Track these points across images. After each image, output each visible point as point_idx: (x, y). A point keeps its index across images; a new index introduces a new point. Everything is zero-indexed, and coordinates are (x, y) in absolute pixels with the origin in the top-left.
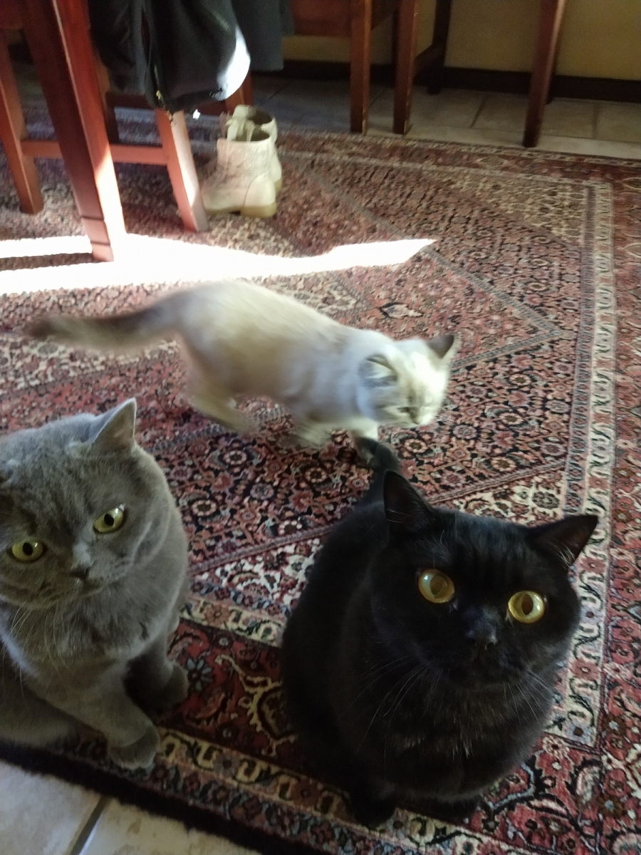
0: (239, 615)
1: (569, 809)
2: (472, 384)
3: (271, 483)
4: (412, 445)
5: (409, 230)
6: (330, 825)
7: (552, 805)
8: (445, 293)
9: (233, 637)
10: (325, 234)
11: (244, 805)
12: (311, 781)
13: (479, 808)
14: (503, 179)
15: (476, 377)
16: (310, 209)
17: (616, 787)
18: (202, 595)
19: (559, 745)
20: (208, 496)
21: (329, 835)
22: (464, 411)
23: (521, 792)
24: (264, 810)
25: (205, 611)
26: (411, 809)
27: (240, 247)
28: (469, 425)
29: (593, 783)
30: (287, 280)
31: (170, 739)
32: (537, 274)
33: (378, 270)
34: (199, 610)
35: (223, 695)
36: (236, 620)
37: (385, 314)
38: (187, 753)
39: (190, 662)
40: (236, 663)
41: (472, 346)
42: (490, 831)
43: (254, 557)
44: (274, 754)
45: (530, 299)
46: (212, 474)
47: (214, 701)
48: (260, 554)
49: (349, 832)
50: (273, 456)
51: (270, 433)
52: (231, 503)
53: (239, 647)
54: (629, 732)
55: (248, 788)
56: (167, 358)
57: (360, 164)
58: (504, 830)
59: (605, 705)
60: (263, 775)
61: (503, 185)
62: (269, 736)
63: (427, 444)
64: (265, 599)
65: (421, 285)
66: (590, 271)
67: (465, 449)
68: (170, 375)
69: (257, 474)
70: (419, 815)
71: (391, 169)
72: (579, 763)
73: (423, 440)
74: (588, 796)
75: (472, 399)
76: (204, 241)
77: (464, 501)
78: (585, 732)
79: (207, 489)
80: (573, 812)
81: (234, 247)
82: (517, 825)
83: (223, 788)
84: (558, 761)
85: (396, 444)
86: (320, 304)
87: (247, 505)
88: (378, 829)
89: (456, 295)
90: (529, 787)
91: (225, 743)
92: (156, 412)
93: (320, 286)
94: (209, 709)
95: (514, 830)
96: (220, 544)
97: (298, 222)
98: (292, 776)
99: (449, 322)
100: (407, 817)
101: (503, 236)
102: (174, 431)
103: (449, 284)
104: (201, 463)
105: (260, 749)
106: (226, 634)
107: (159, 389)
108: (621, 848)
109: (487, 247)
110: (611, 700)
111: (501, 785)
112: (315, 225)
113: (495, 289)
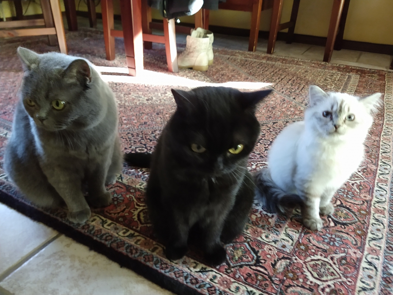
0: (142, 184)
1: (269, 272)
2: (274, 128)
5: (262, 80)
6: (153, 256)
7: (262, 270)
8: (272, 100)
9: (137, 190)
10: (226, 78)
11: (117, 243)
12: (151, 240)
13: (224, 264)
14: (311, 70)
15: (277, 126)
16: (222, 70)
17: (296, 269)
18: (129, 176)
19: (273, 249)
20: (144, 147)
21: (151, 259)
22: (267, 136)
23: (247, 262)
24: (126, 246)
25: (129, 181)
26: (192, 258)
27: (189, 78)
28: (268, 140)
29: (285, 266)
31: (96, 217)
34: (126, 180)
35: (125, 207)
36: (140, 185)
38: (101, 223)
39: (115, 194)
40: (135, 198)
41: (278, 116)
42: (227, 273)
44: (139, 229)
46: (149, 141)
47: (120, 208)
49: (161, 260)
53: (138, 193)
54: (309, 251)
55: (122, 238)
56: (145, 105)
57: (249, 60)
58: (235, 274)
59: (301, 239)
60: (131, 235)
61: (309, 71)
62: (139, 223)
67: (263, 147)
68: (144, 110)
70: (196, 261)
71: (262, 63)
72: (281, 257)
74: (281, 270)
75: (272, 132)
76: (175, 75)
77: (256, 163)
78: (287, 247)
79: (145, 145)
80: (271, 274)
81: (186, 78)
82: (242, 274)
83: (111, 236)
84: (270, 255)
88: (175, 262)
90: (252, 261)
91: (119, 222)
92: (134, 120)
94: (117, 210)
95: (239, 275)
97: (216, 73)
98: (144, 238)
99: (270, 108)
100: (190, 261)
101: (305, 86)
102: (138, 126)
103: (275, 97)
104: (145, 137)
105: (133, 226)
106: (135, 189)
107: (138, 114)
108: (291, 291)
109: (296, 88)
110: (304, 239)
111: (239, 258)
112: (222, 75)
113: (295, 101)
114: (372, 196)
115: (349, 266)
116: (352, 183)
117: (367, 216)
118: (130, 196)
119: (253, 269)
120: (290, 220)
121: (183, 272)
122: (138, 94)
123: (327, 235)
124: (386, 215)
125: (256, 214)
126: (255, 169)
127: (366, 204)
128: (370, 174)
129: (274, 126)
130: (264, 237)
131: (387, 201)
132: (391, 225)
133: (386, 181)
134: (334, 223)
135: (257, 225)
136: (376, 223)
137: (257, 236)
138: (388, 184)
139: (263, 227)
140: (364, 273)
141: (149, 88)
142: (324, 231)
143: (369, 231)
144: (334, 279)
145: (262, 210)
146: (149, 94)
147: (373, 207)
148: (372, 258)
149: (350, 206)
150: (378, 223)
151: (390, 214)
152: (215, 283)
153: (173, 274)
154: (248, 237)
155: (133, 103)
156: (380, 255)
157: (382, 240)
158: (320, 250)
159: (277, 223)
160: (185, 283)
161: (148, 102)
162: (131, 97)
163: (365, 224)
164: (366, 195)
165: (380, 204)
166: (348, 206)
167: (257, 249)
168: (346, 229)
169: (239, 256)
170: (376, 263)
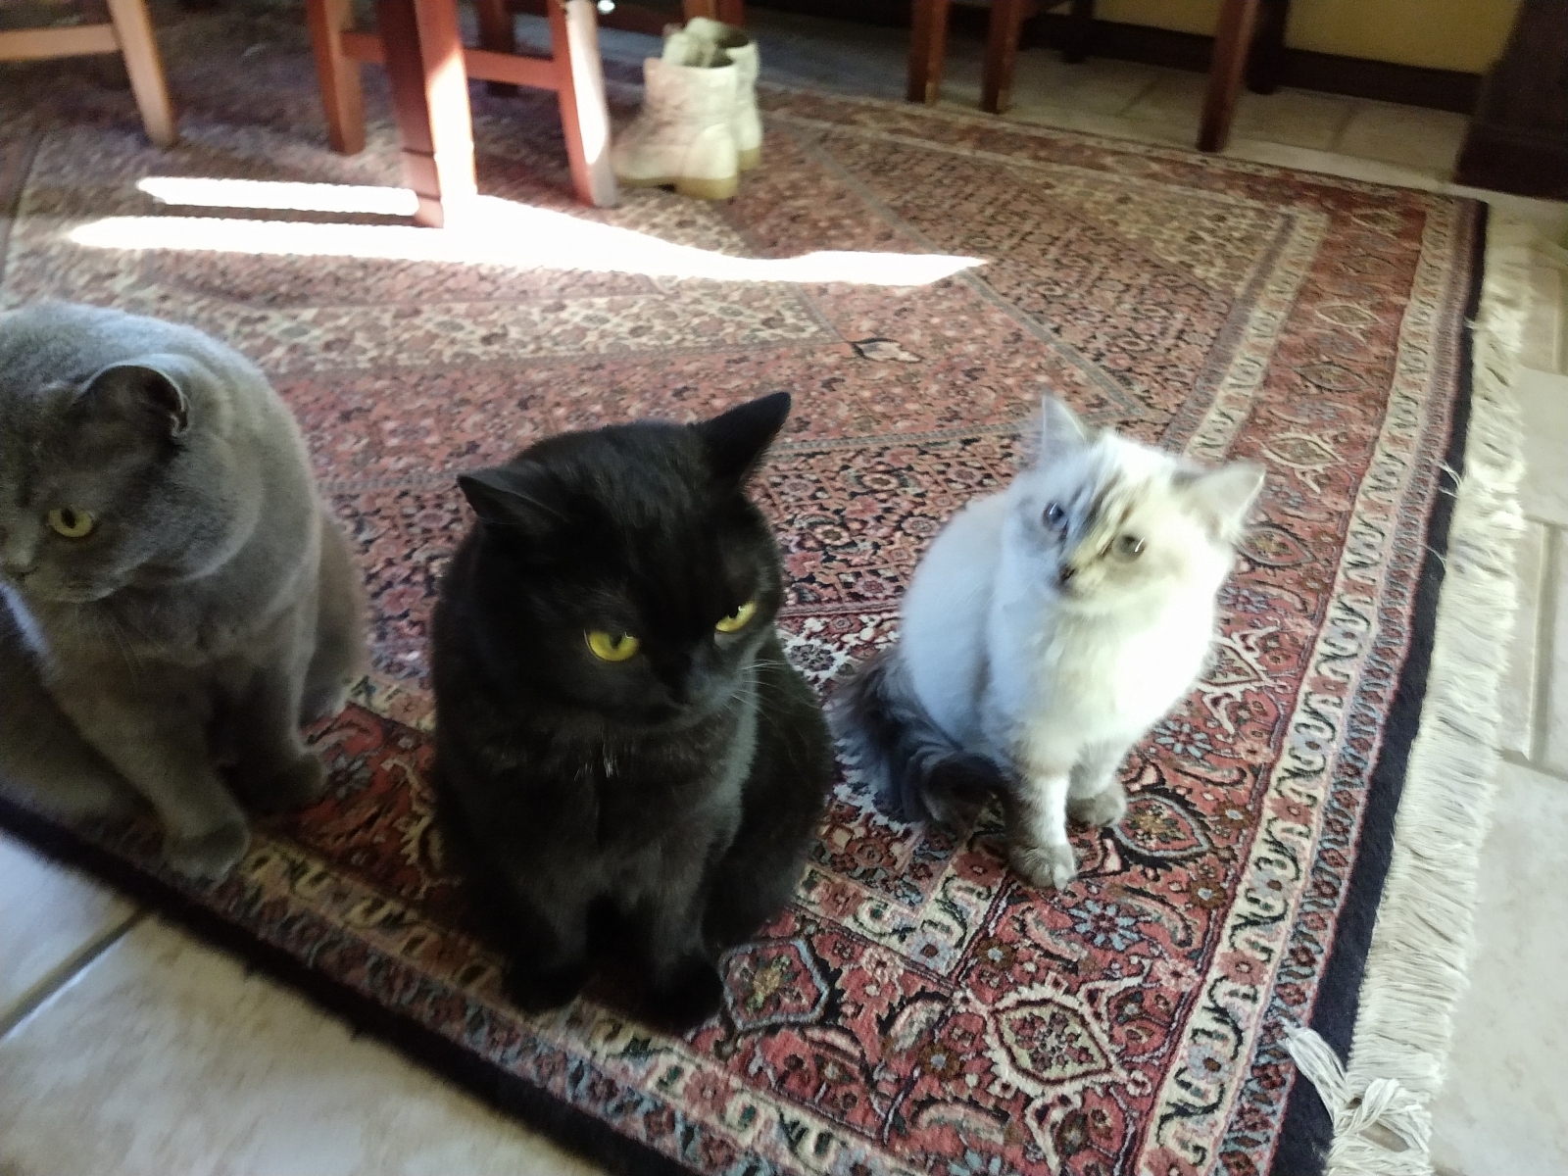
1: (867, 1052)
2: (963, 464)
4: (826, 534)
6: (464, 1002)
7: (842, 1042)
8: (970, 336)
9: (423, 739)
10: (805, 234)
11: (340, 952)
12: (463, 941)
13: (715, 1022)
14: (1141, 192)
15: (974, 455)
16: (794, 197)
17: (962, 1037)
18: (397, 679)
19: (889, 963)
21: (456, 1013)
22: (933, 500)
23: (795, 1014)
24: (370, 963)
25: (394, 700)
26: (605, 1005)
27: (662, 236)
28: (933, 518)
29: (924, 1026)
30: (719, 286)
31: (267, 851)
32: (1140, 327)
33: (873, 290)
34: (385, 697)
37: (860, 352)
38: (284, 873)
39: (342, 759)
40: (414, 772)
41: (985, 412)
42: (721, 1059)
45: (1113, 361)
47: (357, 815)
49: (489, 1015)
54: (1017, 968)
55: (355, 932)
56: (475, 366)
57: (905, 145)
58: (747, 1058)
59: (993, 924)
60: (391, 920)
61: (1136, 198)
62: (423, 872)
63: (851, 536)
65: (935, 321)
66: (1237, 333)
67: (911, 550)
68: (471, 388)
70: (615, 1016)
71: (955, 158)
72: (913, 994)
73: (848, 529)
74: (908, 1042)
75: (951, 485)
76: (603, 220)
77: (877, 618)
78: (941, 953)
80: (870, 1058)
81: (647, 233)
82: (770, 1058)
83: (319, 924)
84: (877, 984)
85: (801, 529)
86: (757, 326)
89: (988, 341)
90: (813, 1010)
91: (350, 870)
92: (429, 432)
93: (767, 302)
94: (345, 823)
95: (762, 1063)
97: (768, 211)
98: (434, 930)
99: (961, 376)
100: (595, 1014)
101: (1105, 268)
102: (442, 463)
103: (984, 323)
105: (401, 887)
106: (414, 735)
107: (445, 403)
108: (931, 1122)
109: (1071, 281)
110: (1004, 919)
111: (767, 999)
112: (793, 219)
113: (1059, 340)
114: (1279, 750)
115: (1145, 1023)
116: (1211, 696)
117: (1245, 832)
118: (395, 766)
119: (812, 1042)
120: (964, 846)
121: (566, 1060)
122: (448, 311)
123: (1090, 904)
124: (1313, 827)
125: (852, 825)
126: (871, 643)
127: (1248, 781)
128: (1287, 657)
129: (966, 457)
130: (865, 916)
131: (1328, 769)
132: (1322, 864)
133: (1339, 688)
134: (1121, 857)
135: (844, 869)
136: (1272, 856)
137: (843, 914)
138: (1344, 699)
139: (867, 877)
140: (1195, 1049)
141: (494, 282)
142: (1079, 888)
143: (1241, 889)
144: (1085, 1074)
145: (872, 809)
146: (491, 313)
147: (1272, 793)
148: (1233, 994)
149: (1190, 791)
150: (1280, 857)
151: (1328, 823)
152: (675, 1096)
153: (530, 1064)
154: (808, 916)
155: (427, 357)
156: (1260, 981)
157: (1281, 923)
158: (1056, 964)
159: (920, 861)
160: (571, 1099)
161: (490, 348)
162: (419, 328)
163: (1232, 862)
164: (1256, 747)
165: (1300, 780)
166: (1181, 792)
167: (833, 965)
168: (1159, 884)
169: (769, 991)
170: (1240, 1013)
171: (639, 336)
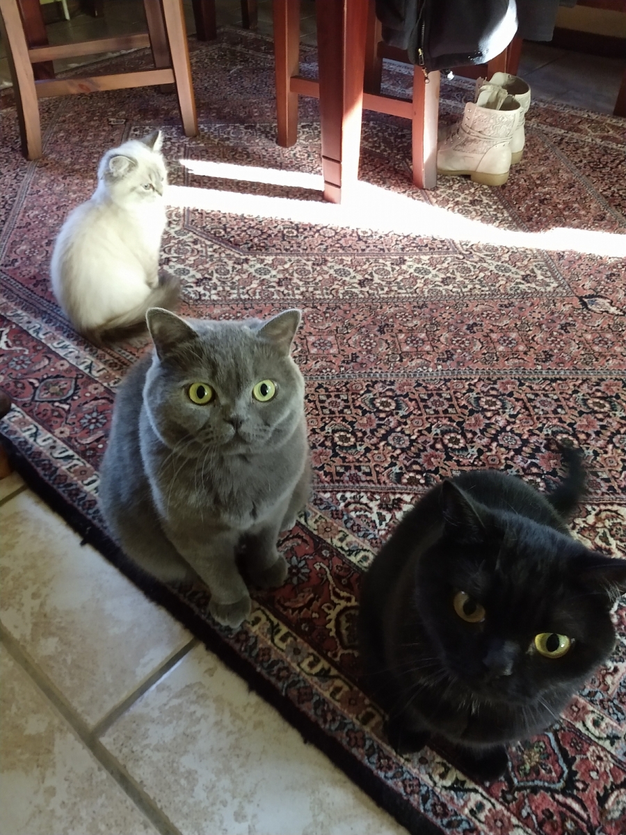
0: (345, 536)
1: (591, 816)
3: (409, 436)
6: (364, 736)
7: (576, 806)
9: (335, 552)
10: (549, 213)
11: (299, 689)
12: (361, 694)
13: (502, 778)
16: (542, 185)
18: (320, 510)
19: (604, 759)
20: (351, 430)
21: (360, 743)
23: (548, 782)
24: (314, 700)
25: (319, 523)
26: (439, 753)
30: (494, 249)
31: (259, 614)
34: (314, 520)
35: (312, 595)
36: (341, 540)
37: (585, 304)
38: (268, 630)
39: (294, 558)
40: (331, 574)
42: (505, 802)
43: (373, 493)
44: (338, 659)
46: (360, 412)
47: (303, 597)
48: (379, 493)
49: (378, 746)
50: (419, 412)
51: (424, 391)
52: (368, 442)
53: (337, 562)
55: (306, 677)
56: (356, 301)
58: (520, 806)
60: (323, 673)
62: (338, 642)
63: (580, 444)
64: (371, 531)
68: (354, 316)
69: (399, 424)
70: (445, 761)
72: (619, 782)
73: (578, 439)
74: (616, 815)
76: (427, 199)
77: (597, 509)
79: (352, 424)
80: (594, 821)
81: (453, 209)
82: (533, 808)
83: (287, 669)
84: (597, 772)
85: (548, 435)
86: (518, 281)
87: (382, 448)
88: (405, 756)
90: (559, 782)
91: (301, 634)
92: (331, 346)
94: (298, 602)
95: (529, 810)
96: (347, 474)
98: (347, 684)
100: (434, 759)
102: (340, 367)
104: (354, 400)
105: (328, 651)
106: (330, 547)
107: (340, 326)
111: (532, 768)
118: (321, 568)
119: (558, 802)
121: (419, 785)
122: (342, 261)
126: (593, 527)
130: (590, 723)
137: (576, 719)
139: (591, 696)
141: (366, 242)
146: (365, 264)
152: (480, 821)
153: (400, 784)
155: (331, 293)
160: (422, 811)
161: (363, 289)
162: (326, 273)
167: (571, 753)
169: (533, 764)
171: (448, 285)
